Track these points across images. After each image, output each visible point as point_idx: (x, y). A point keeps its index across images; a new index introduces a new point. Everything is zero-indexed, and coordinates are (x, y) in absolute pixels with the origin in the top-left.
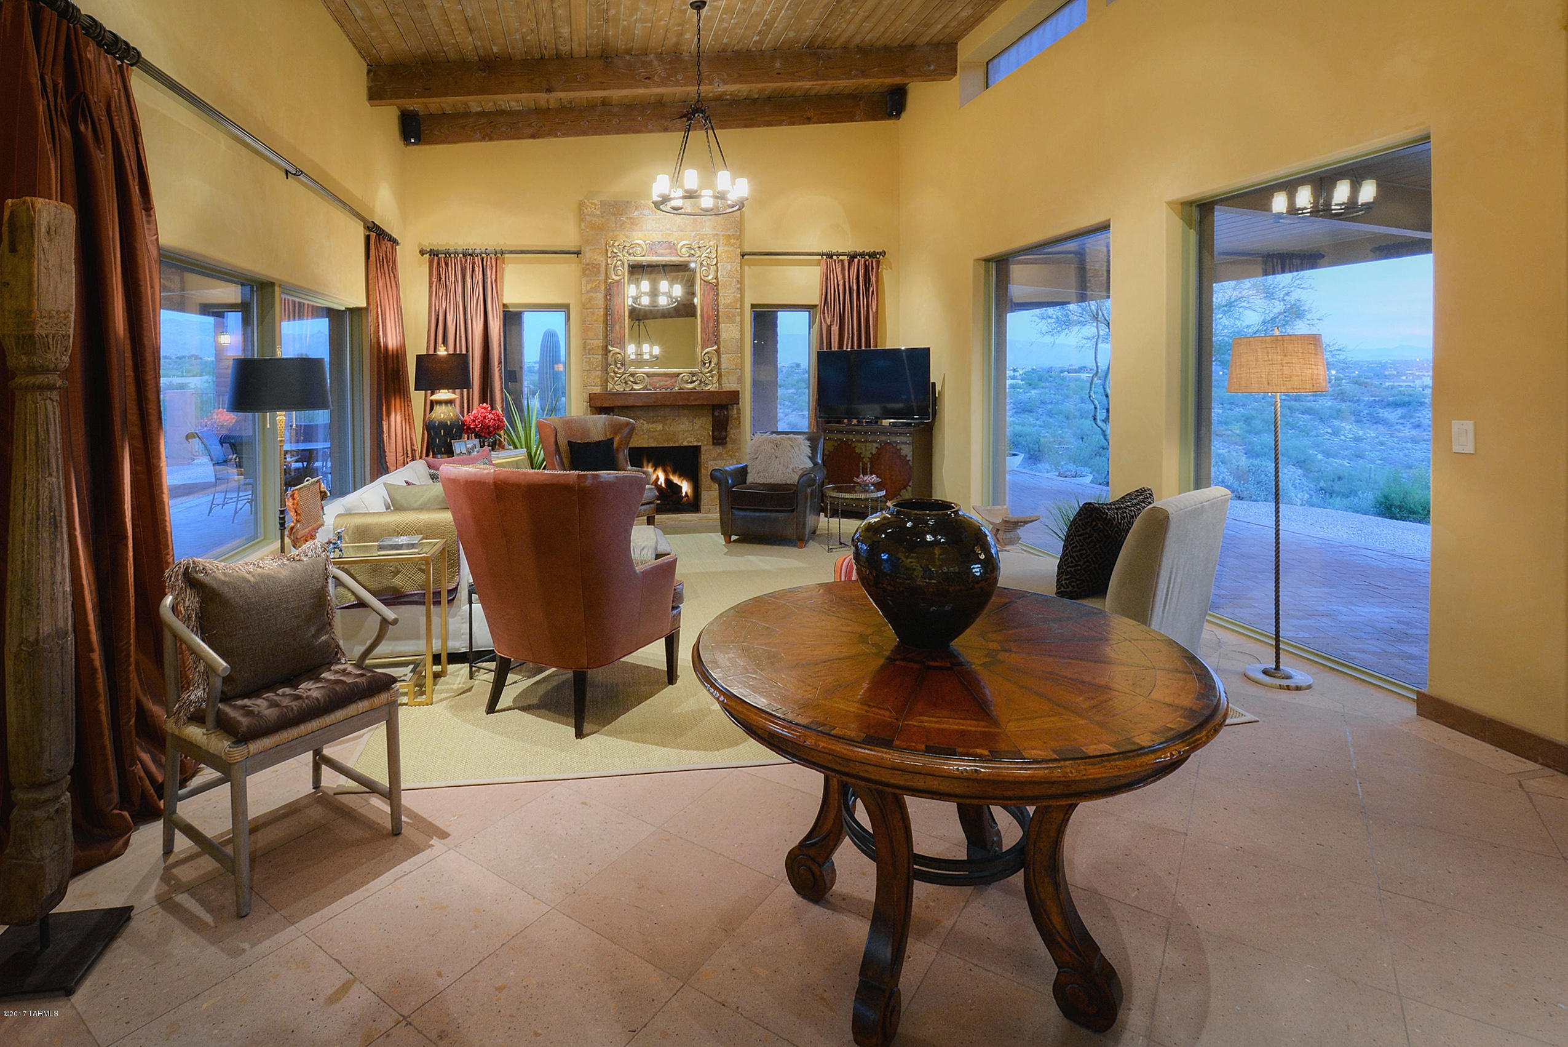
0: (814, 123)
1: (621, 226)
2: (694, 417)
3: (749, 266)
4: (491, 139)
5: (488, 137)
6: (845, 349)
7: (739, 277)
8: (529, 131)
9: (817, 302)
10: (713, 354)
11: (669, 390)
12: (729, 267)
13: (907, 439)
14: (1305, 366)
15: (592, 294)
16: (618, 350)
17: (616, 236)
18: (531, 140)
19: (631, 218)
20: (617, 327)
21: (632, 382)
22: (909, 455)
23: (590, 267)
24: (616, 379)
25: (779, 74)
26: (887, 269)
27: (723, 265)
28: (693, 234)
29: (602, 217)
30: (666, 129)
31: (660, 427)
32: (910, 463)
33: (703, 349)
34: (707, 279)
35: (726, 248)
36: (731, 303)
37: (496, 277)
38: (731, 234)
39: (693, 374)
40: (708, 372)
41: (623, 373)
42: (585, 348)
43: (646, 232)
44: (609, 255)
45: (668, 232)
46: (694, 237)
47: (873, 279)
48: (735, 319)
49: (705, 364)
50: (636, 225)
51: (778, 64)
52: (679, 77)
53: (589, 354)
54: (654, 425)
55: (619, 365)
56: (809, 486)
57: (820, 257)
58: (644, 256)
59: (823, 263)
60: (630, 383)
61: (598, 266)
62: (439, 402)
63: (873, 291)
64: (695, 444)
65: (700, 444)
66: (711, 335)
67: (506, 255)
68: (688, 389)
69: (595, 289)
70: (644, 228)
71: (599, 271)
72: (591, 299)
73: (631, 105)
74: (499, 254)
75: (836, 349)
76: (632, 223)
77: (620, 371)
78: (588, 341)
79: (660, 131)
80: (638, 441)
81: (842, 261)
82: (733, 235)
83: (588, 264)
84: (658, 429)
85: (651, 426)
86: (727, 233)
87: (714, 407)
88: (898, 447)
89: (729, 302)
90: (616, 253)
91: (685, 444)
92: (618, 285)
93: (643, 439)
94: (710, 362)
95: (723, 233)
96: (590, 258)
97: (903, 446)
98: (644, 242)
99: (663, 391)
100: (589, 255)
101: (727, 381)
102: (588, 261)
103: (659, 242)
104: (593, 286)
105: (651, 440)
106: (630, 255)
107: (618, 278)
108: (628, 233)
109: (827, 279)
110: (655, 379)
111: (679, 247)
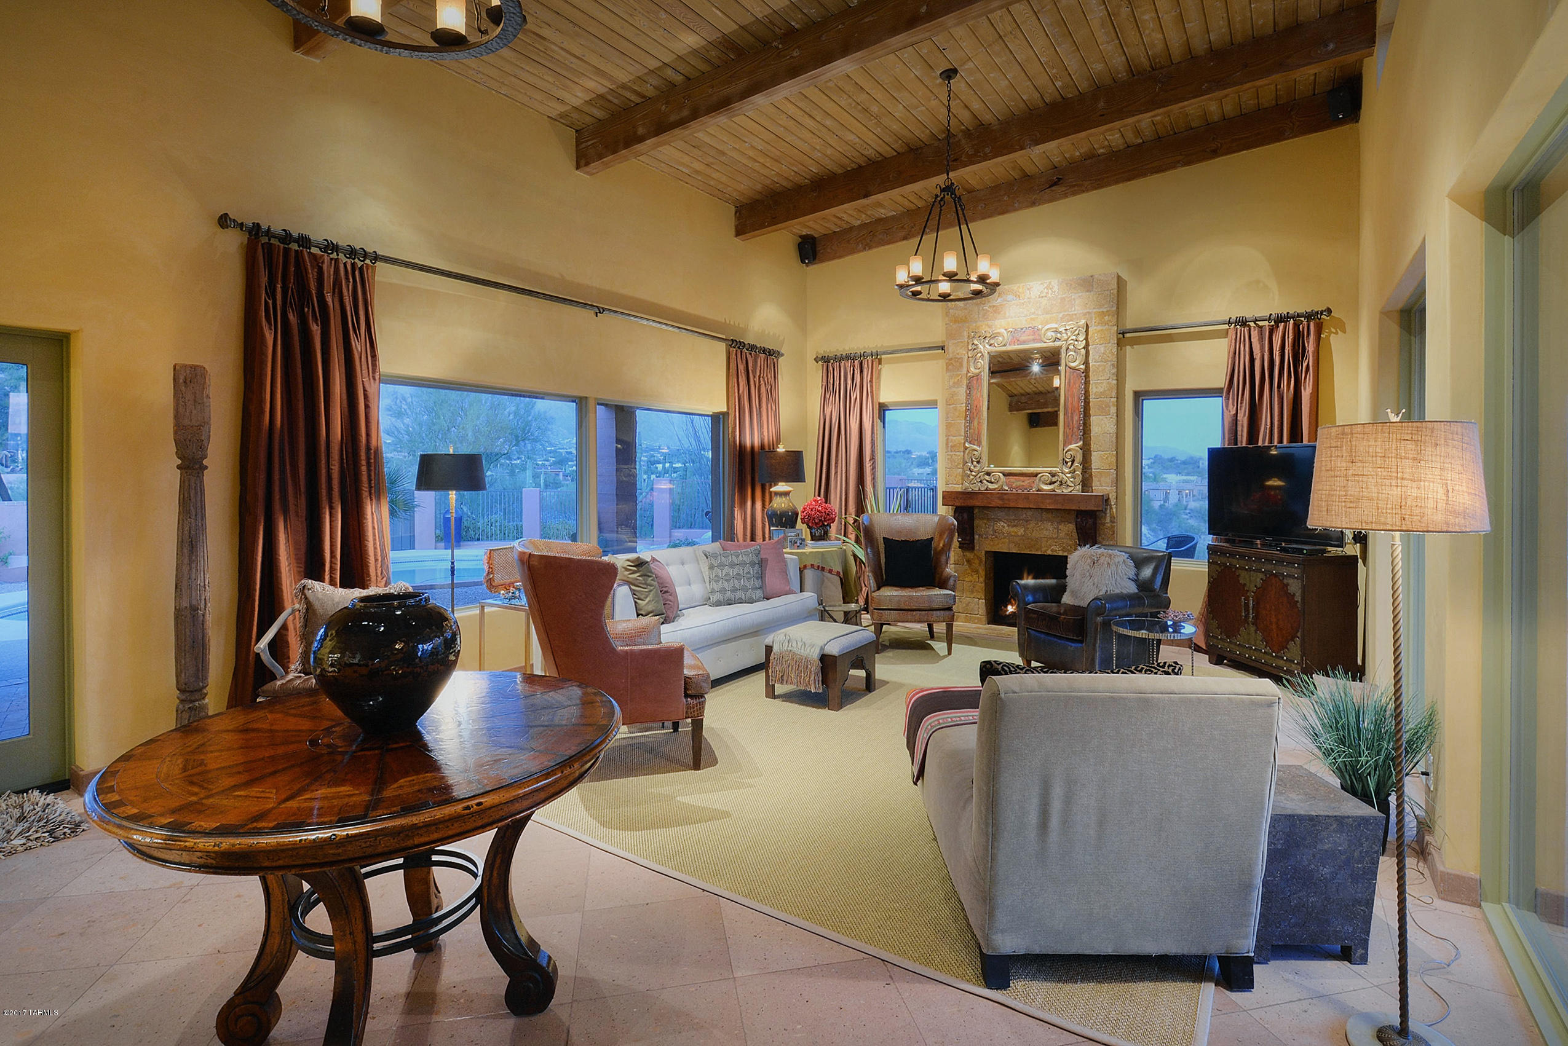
0: (1222, 155)
1: (984, 316)
2: (1059, 523)
3: (1132, 346)
4: (870, 248)
5: (868, 247)
6: (1260, 444)
7: (1115, 359)
8: (902, 234)
9: (1222, 386)
10: (1077, 451)
11: (1026, 492)
12: (1102, 350)
13: (1295, 571)
14: (1387, 482)
15: (954, 389)
16: (975, 447)
17: (978, 328)
18: (905, 242)
19: (994, 306)
20: (976, 423)
21: (987, 481)
22: (1297, 594)
23: (953, 362)
24: (972, 477)
25: (1103, 115)
26: (1336, 333)
27: (1095, 348)
28: (1061, 315)
29: (966, 309)
30: (1033, 204)
31: (1021, 531)
32: (1299, 605)
33: (1065, 445)
34: (1073, 365)
35: (1099, 328)
36: (1105, 391)
37: (872, 378)
38: (1105, 310)
39: (1053, 475)
40: (1070, 473)
41: (979, 472)
42: (947, 444)
43: (1009, 319)
44: (970, 348)
45: (1033, 316)
46: (1061, 318)
47: (1310, 347)
48: (1109, 411)
49: (1067, 463)
50: (999, 313)
51: (1101, 105)
52: (987, 150)
53: (951, 451)
54: (1014, 529)
55: (975, 463)
56: (1099, 615)
57: (1226, 326)
58: (1005, 345)
59: (1232, 333)
60: (984, 481)
61: (960, 360)
62: (776, 494)
63: (1308, 366)
64: (1060, 554)
65: (1065, 554)
66: (1075, 429)
67: (883, 356)
68: (1045, 490)
69: (957, 384)
70: (1007, 314)
71: (961, 365)
72: (953, 395)
73: (995, 187)
74: (877, 357)
75: (1244, 445)
76: (995, 312)
77: (976, 470)
78: (951, 438)
79: (1028, 207)
80: (998, 544)
81: (1261, 327)
82: (1107, 311)
83: (951, 359)
84: (1019, 534)
85: (1012, 529)
86: (1101, 310)
87: (1080, 513)
88: (1285, 581)
89: (1102, 390)
90: (976, 345)
91: (1049, 552)
92: (978, 379)
93: (1004, 543)
94: (1073, 461)
95: (1095, 310)
96: (953, 353)
97: (1291, 581)
98: (1006, 330)
99: (1020, 491)
100: (951, 348)
101: (1098, 483)
102: (951, 355)
103: (1022, 329)
104: (956, 380)
105: (1012, 545)
106: (990, 345)
107: (977, 371)
108: (990, 322)
109: (1235, 353)
110: (1012, 479)
111: (1043, 332)
